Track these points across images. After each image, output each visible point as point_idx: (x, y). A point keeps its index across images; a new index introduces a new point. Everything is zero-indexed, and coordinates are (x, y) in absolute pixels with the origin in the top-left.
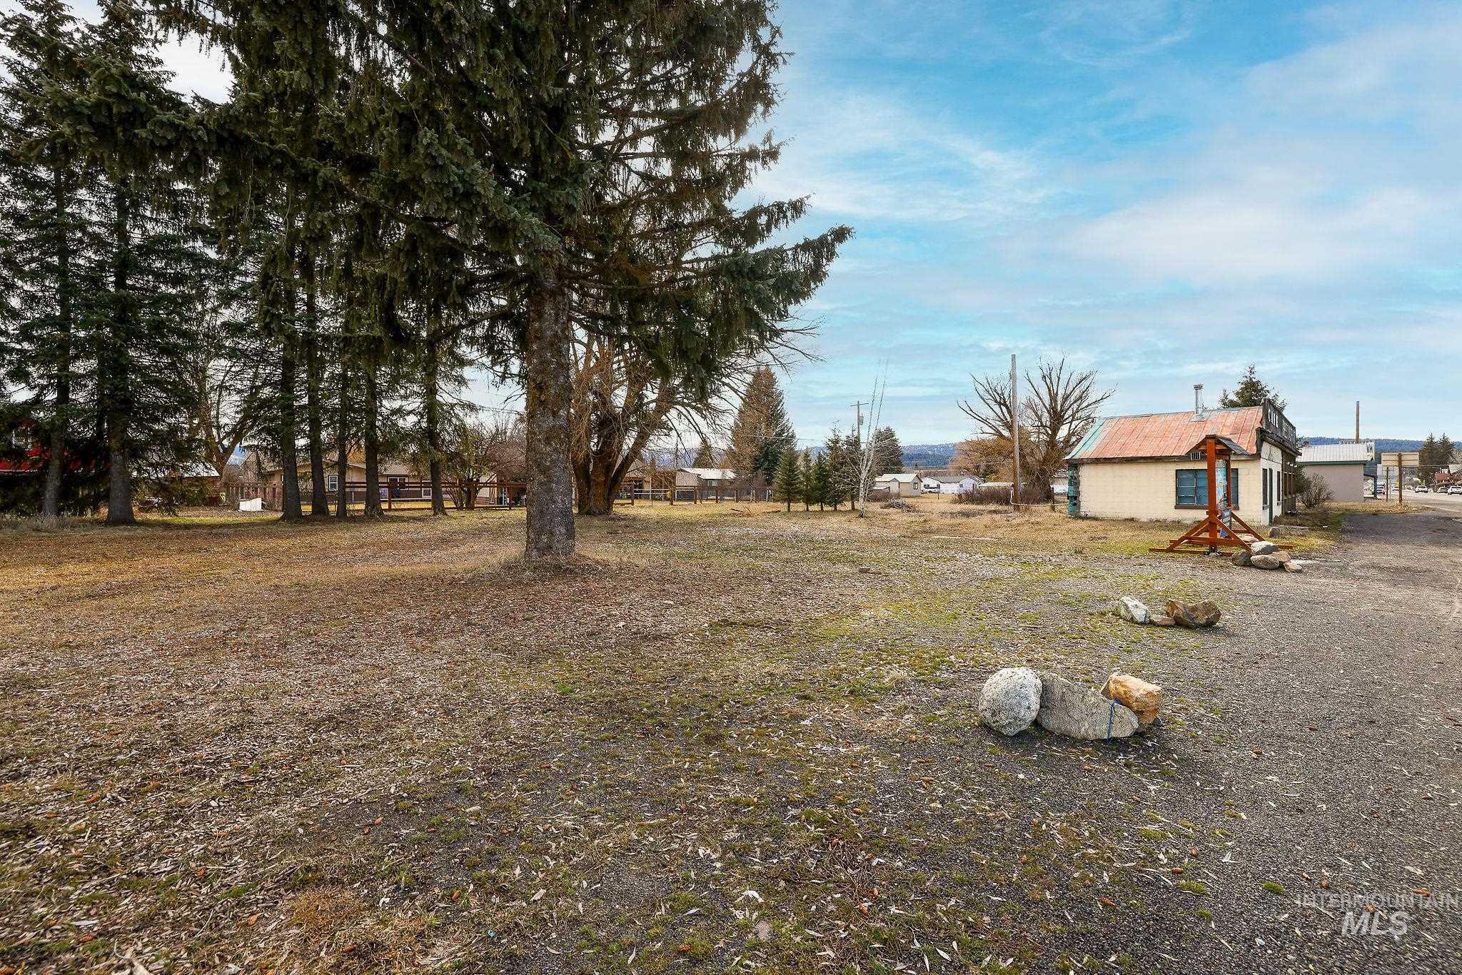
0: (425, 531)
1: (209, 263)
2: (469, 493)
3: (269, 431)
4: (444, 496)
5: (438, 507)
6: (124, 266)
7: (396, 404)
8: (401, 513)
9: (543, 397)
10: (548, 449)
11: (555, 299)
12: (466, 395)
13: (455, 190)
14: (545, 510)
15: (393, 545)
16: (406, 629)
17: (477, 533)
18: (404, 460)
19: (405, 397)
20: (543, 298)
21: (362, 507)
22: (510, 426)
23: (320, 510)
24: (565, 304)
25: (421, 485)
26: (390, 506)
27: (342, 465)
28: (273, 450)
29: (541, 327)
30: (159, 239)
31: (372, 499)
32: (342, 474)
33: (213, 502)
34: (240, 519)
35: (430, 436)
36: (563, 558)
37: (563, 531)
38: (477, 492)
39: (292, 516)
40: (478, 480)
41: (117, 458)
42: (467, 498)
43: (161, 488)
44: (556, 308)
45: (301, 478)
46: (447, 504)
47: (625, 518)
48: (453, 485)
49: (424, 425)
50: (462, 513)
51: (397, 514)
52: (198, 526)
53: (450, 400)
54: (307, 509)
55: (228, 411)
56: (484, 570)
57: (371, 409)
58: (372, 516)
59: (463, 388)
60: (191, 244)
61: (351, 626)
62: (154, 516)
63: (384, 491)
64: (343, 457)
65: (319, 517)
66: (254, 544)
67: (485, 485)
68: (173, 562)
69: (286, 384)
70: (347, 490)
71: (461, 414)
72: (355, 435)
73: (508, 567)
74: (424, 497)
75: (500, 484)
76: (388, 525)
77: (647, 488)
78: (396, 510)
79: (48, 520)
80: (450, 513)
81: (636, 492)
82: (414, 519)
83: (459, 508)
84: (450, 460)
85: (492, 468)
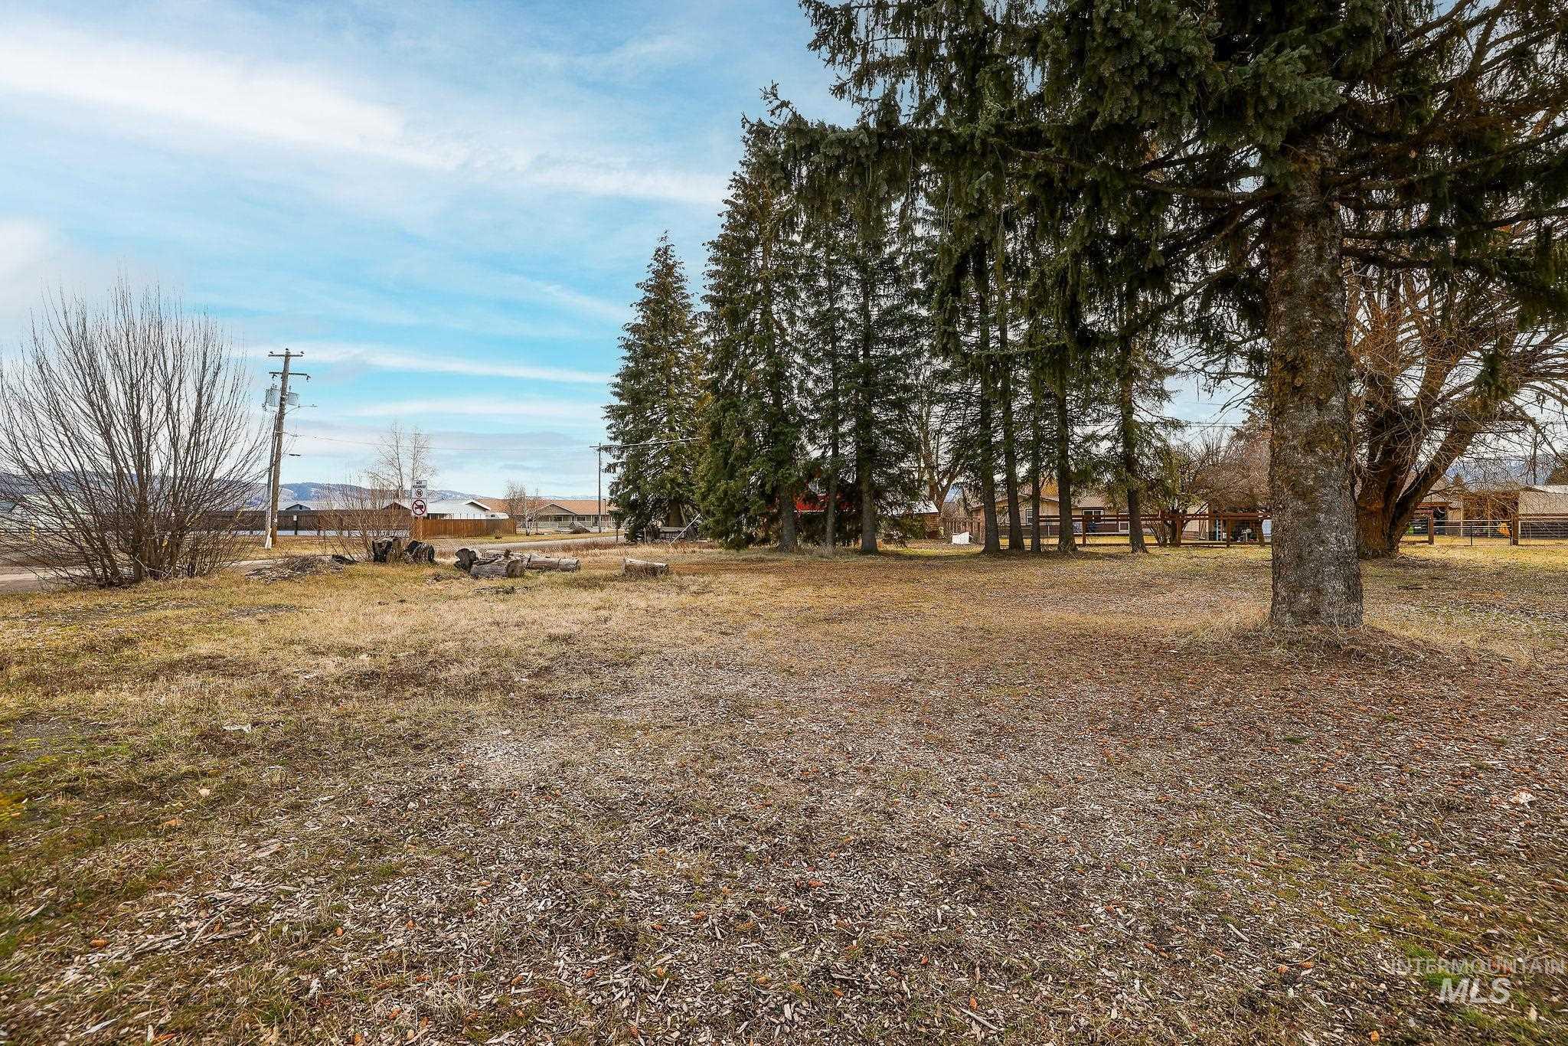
0: (1122, 571)
1: (923, 321)
2: (1173, 527)
3: (972, 468)
4: (1145, 530)
5: (1137, 543)
6: (868, 339)
7: (1089, 429)
8: (1096, 549)
9: (1298, 382)
10: (1310, 460)
11: (1315, 226)
12: (1169, 411)
13: (1152, 67)
14: (1305, 554)
15: (1085, 588)
16: (1095, 719)
17: (1188, 577)
18: (1099, 492)
19: (1097, 421)
20: (1294, 230)
21: (1056, 541)
22: (1224, 444)
23: (1016, 544)
24: (1335, 230)
25: (1119, 518)
26: (1084, 541)
27: (1036, 499)
28: (976, 485)
29: (1290, 276)
30: (889, 311)
31: (1065, 533)
32: (1036, 508)
33: (933, 535)
34: (952, 552)
35: (1128, 462)
36: (1342, 631)
37: (1340, 587)
38: (1184, 525)
39: (992, 550)
40: (1185, 511)
41: (866, 498)
42: (1172, 530)
43: (896, 522)
44: (1319, 238)
45: (1000, 512)
46: (1147, 540)
47: (1425, 564)
48: (1154, 517)
49: (1120, 450)
50: (1166, 551)
51: (1091, 549)
52: (919, 557)
53: (1149, 418)
54: (1004, 542)
55: (943, 452)
56: (1205, 637)
57: (1062, 437)
58: (1066, 552)
59: (1165, 403)
60: (910, 308)
61: (1026, 701)
62: (891, 548)
63: (1079, 525)
64: (1037, 490)
65: (1014, 551)
66: (956, 577)
67: (1194, 517)
68: (892, 591)
69: (984, 421)
70: (1041, 524)
71: (1163, 433)
72: (1047, 467)
73: (1244, 637)
74: (1122, 532)
75: (1214, 516)
76: (1080, 562)
77: (1455, 517)
78: (1091, 545)
79: (827, 549)
80: (1151, 550)
81: (1438, 524)
82: (1111, 556)
83: (1163, 545)
84: (1150, 488)
85: (1203, 497)
